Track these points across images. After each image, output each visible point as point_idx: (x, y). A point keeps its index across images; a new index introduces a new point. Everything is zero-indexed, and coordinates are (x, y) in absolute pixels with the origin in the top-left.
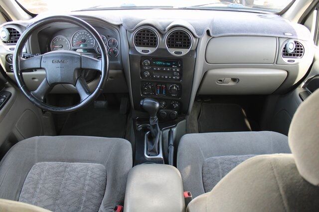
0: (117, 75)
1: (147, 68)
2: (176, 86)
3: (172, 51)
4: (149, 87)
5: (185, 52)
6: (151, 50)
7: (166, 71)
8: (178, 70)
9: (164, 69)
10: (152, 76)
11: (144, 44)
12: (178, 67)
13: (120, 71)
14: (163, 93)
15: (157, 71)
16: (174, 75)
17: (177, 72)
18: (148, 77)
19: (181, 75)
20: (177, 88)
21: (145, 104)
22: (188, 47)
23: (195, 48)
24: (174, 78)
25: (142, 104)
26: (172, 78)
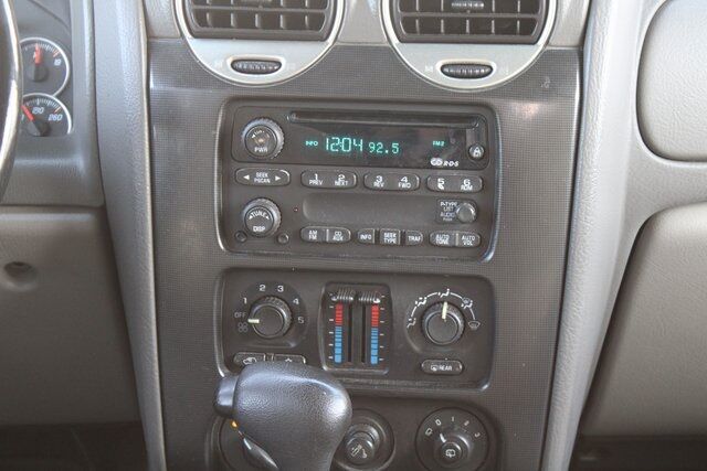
0: (61, 243)
1: (262, 177)
2: (454, 304)
3: (429, 62)
4: (275, 314)
5: (507, 62)
6: (294, 59)
7: (391, 193)
8: (467, 186)
9: (379, 183)
10: (299, 237)
11: (245, 21)
12: (467, 164)
13: (82, 220)
14: (365, 357)
15: (327, 195)
16: (441, 226)
17: (461, 197)
18: (274, 236)
19: (485, 220)
20: (464, 315)
21: (248, 402)
22: (525, 31)
23: (573, 39)
24: (442, 240)
25: (226, 402)
26: (428, 241)
